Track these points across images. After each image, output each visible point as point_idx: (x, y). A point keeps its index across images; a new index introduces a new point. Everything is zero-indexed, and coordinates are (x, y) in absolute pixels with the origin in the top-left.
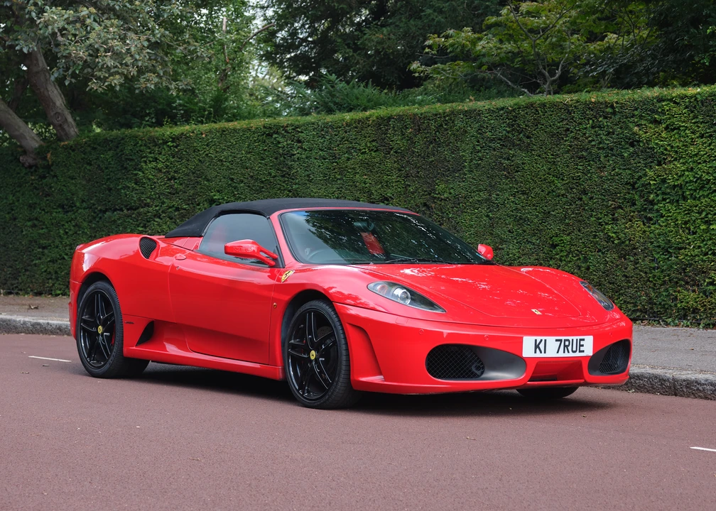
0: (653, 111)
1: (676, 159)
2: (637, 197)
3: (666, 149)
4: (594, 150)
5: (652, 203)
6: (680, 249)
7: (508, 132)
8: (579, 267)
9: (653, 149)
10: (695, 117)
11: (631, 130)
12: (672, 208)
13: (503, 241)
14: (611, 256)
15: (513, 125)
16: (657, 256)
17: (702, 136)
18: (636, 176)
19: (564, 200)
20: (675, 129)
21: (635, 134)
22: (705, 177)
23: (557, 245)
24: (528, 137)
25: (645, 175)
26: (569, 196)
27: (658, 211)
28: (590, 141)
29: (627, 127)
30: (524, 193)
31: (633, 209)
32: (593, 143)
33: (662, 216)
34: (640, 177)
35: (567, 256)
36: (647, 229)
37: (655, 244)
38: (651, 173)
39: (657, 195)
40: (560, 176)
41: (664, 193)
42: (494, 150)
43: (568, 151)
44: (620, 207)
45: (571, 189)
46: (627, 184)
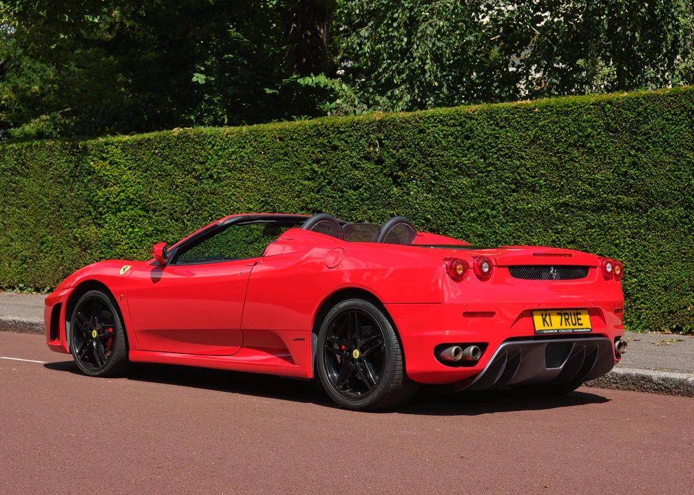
0: (102, 151)
1: (114, 184)
2: (92, 210)
3: (109, 177)
4: (67, 178)
5: (101, 214)
6: (118, 244)
7: (15, 164)
8: (58, 258)
9: (101, 177)
10: (126, 156)
11: (89, 164)
12: (113, 217)
13: (12, 240)
14: (77, 250)
15: (18, 160)
16: (103, 250)
17: (130, 169)
18: (92, 195)
19: (49, 211)
20: (115, 163)
21: (90, 167)
22: (132, 196)
23: (45, 243)
24: (28, 168)
25: (97, 195)
26: (52, 208)
27: (104, 219)
28: (65, 172)
29: (86, 162)
30: (25, 207)
31: (90, 217)
32: (66, 173)
33: (107, 222)
34: (94, 196)
35: (50, 250)
36: (98, 232)
37: (103, 241)
38: (100, 194)
39: (104, 209)
40: (46, 195)
41: (108, 207)
42: (7, 177)
43: (51, 178)
44: (82, 217)
45: (53, 204)
46: (86, 200)
